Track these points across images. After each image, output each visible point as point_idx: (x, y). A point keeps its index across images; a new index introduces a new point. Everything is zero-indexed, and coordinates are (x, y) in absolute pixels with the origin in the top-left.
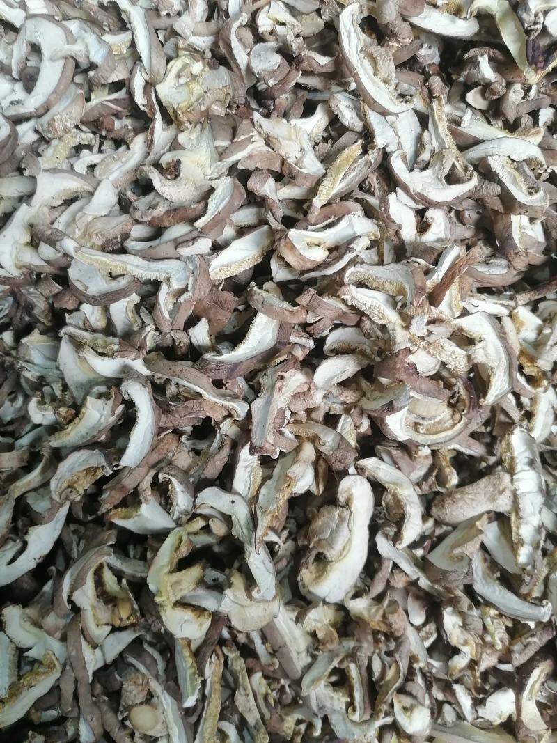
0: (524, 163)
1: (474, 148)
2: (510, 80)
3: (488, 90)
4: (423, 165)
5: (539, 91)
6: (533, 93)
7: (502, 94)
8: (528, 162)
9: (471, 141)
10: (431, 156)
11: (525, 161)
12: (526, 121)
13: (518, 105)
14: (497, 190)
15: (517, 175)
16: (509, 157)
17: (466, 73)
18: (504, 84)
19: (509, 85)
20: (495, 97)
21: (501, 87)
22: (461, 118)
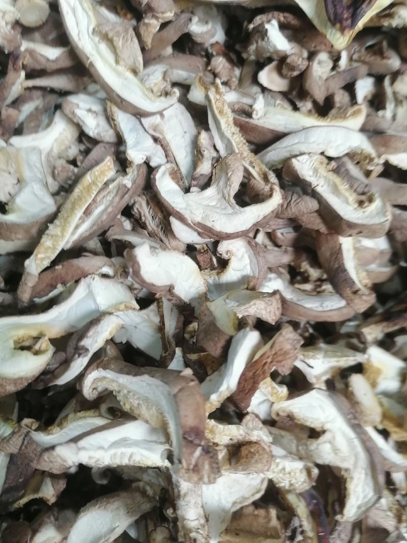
0: (346, 159)
1: (273, 146)
2: (312, 49)
3: (284, 66)
4: (203, 181)
5: (351, 59)
6: (343, 62)
7: (303, 67)
8: (351, 155)
9: (269, 136)
10: (213, 167)
11: (347, 155)
12: (341, 98)
13: (327, 79)
14: (313, 205)
15: (337, 180)
16: (322, 153)
17: (253, 48)
18: (305, 54)
19: (312, 56)
20: (296, 73)
21: (300, 60)
22: (251, 106)
